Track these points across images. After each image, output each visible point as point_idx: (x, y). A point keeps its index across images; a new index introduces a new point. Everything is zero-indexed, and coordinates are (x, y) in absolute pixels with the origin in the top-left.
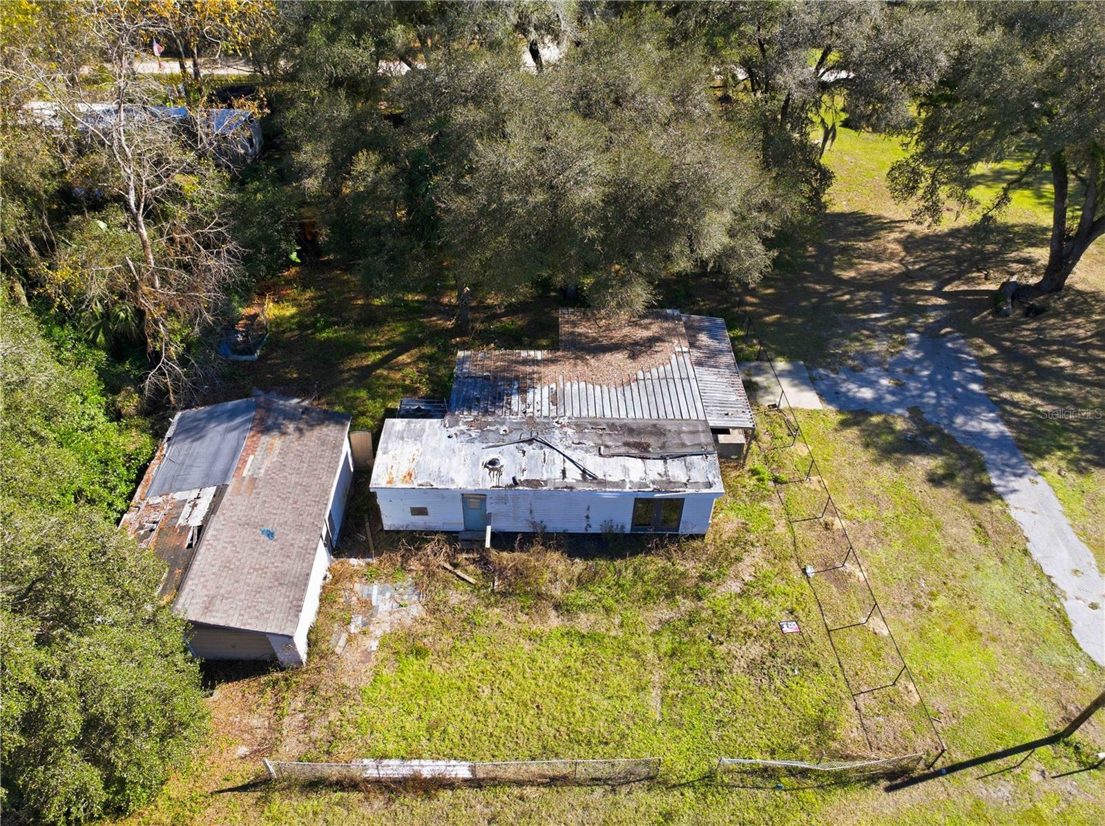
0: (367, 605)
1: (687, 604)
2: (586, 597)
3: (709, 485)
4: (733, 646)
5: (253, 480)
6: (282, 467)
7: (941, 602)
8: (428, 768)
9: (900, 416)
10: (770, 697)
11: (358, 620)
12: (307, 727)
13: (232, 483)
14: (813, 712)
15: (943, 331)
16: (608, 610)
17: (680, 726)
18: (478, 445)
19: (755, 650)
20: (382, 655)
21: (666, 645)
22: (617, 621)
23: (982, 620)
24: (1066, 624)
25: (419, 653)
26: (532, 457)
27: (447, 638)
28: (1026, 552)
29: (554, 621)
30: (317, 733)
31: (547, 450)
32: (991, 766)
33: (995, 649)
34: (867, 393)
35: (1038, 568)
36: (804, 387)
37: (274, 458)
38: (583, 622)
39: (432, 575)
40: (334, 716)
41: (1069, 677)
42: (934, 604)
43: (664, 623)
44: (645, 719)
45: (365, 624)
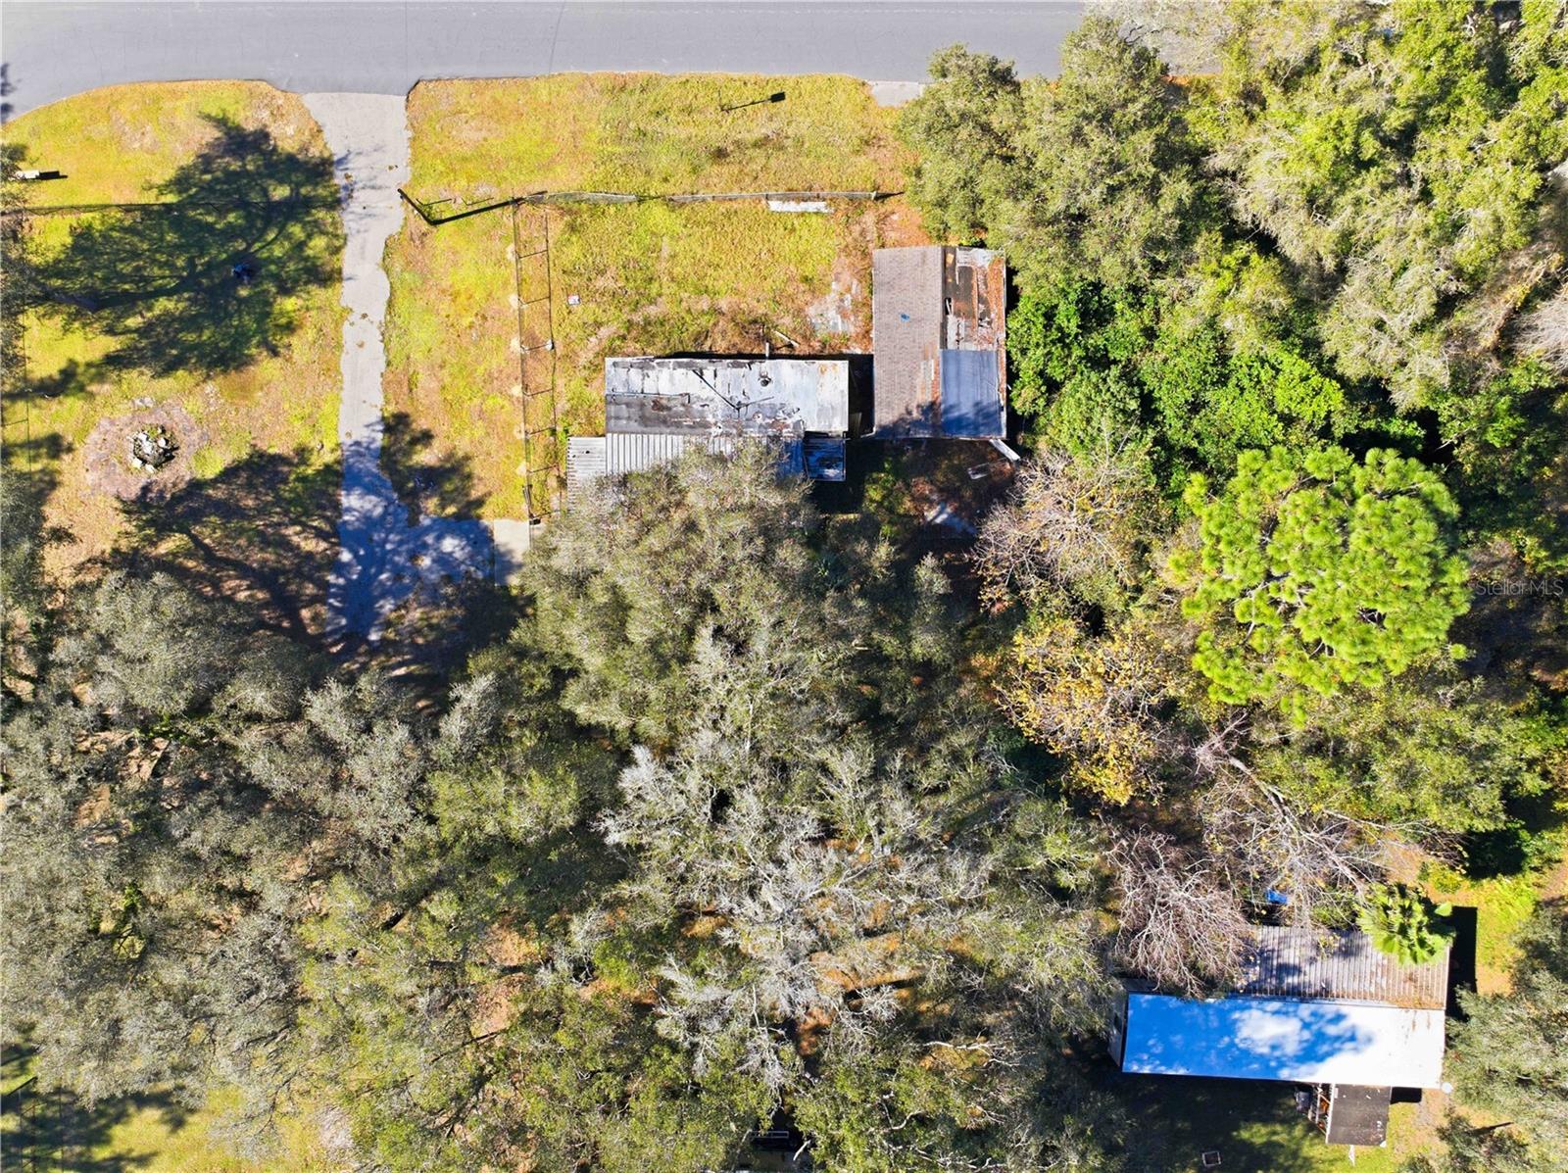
0: (844, 316)
1: (638, 318)
2: (704, 321)
3: (615, 364)
4: (612, 285)
5: (926, 358)
6: (912, 375)
7: (466, 321)
8: (792, 207)
9: (427, 515)
10: (596, 250)
11: (847, 303)
12: (863, 233)
13: (939, 351)
14: (574, 239)
15: (339, 647)
16: (689, 311)
17: (653, 233)
18: (777, 401)
19: (600, 283)
20: (828, 279)
21: (654, 288)
22: (684, 304)
23: (445, 307)
24: (390, 304)
25: (806, 280)
26: (738, 388)
27: (790, 290)
28: (389, 364)
29: (723, 304)
30: (857, 229)
31: (728, 396)
32: (482, 206)
33: (444, 284)
34: (449, 544)
35: (387, 349)
36: (502, 549)
37: (918, 381)
38: (704, 304)
39: (804, 337)
40: (849, 239)
41: (408, 263)
42: (473, 319)
43: (653, 302)
44: (672, 237)
45: (842, 301)
